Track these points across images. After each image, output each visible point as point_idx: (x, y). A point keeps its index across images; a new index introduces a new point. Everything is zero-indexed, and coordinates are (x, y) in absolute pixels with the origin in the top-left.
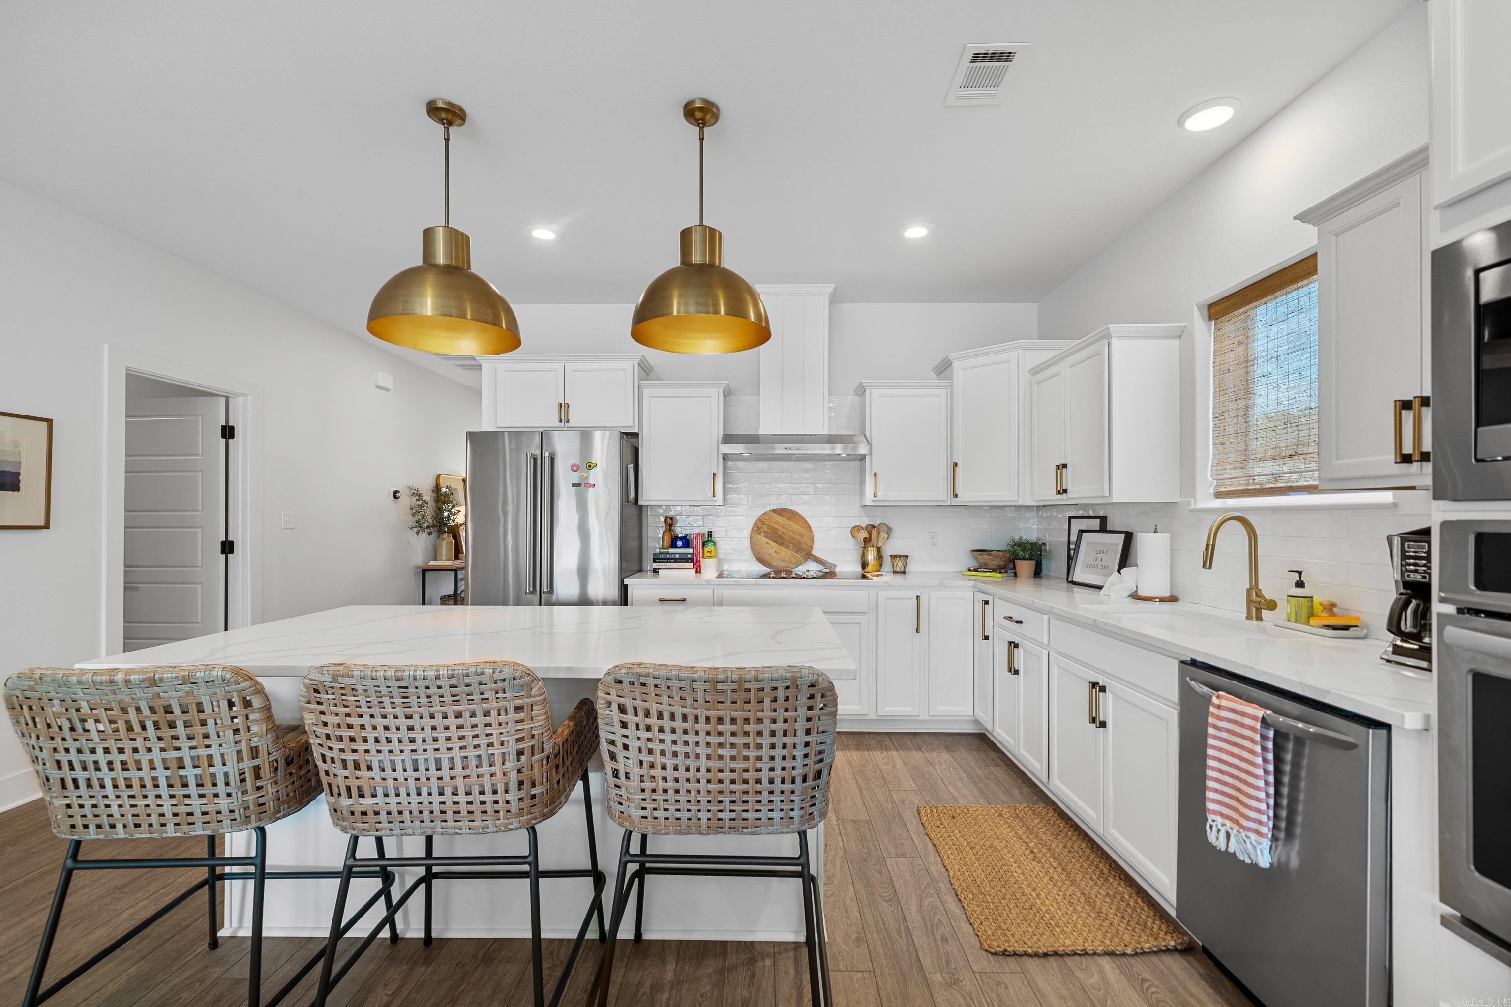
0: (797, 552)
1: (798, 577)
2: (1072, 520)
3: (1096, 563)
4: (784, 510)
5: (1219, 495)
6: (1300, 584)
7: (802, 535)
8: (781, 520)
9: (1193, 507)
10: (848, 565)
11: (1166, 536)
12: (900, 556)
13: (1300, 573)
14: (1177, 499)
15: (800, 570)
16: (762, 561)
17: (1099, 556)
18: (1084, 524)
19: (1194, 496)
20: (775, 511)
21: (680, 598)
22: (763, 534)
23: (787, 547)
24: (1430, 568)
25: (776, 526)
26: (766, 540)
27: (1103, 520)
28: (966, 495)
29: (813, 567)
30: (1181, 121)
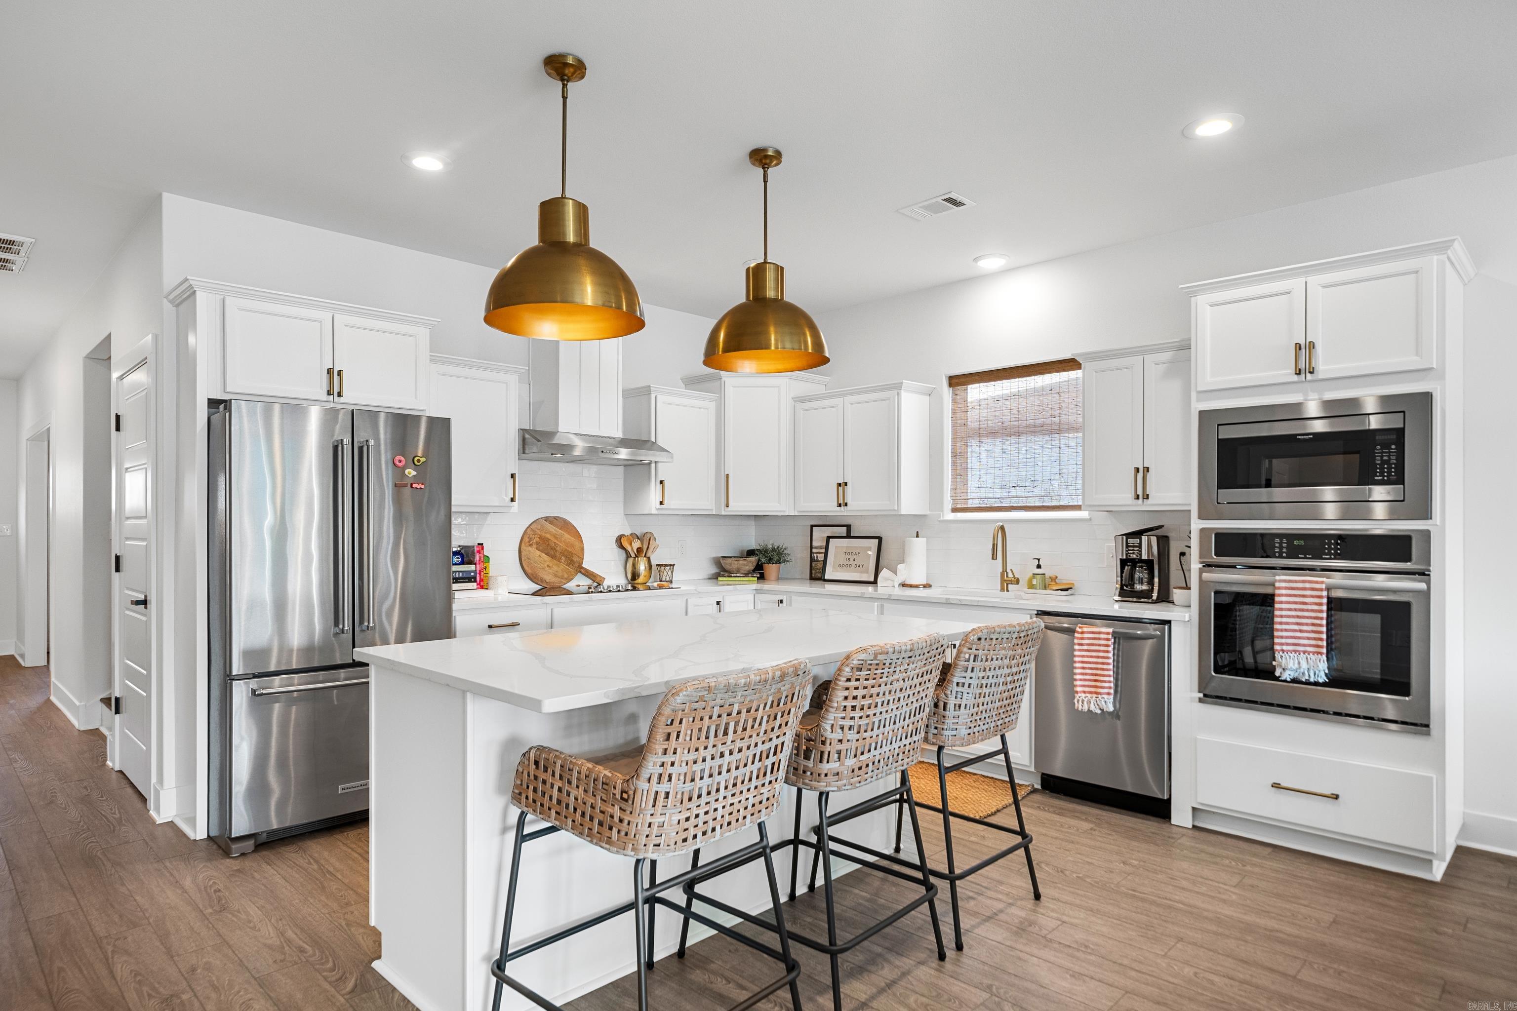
0: (568, 565)
1: (569, 593)
2: (814, 528)
3: (849, 563)
4: (555, 518)
5: (955, 510)
6: (1039, 567)
7: (573, 546)
8: (552, 528)
9: (942, 519)
10: (615, 577)
11: (925, 539)
12: (666, 565)
13: (1039, 560)
14: (928, 513)
15: (571, 585)
16: (532, 577)
17: (852, 558)
18: (829, 531)
19: (942, 511)
20: (546, 519)
21: (510, 622)
22: (534, 546)
23: (559, 560)
24: (1141, 551)
25: (548, 536)
26: (538, 553)
27: (849, 527)
28: (738, 506)
29: (581, 581)
30: (976, 260)
